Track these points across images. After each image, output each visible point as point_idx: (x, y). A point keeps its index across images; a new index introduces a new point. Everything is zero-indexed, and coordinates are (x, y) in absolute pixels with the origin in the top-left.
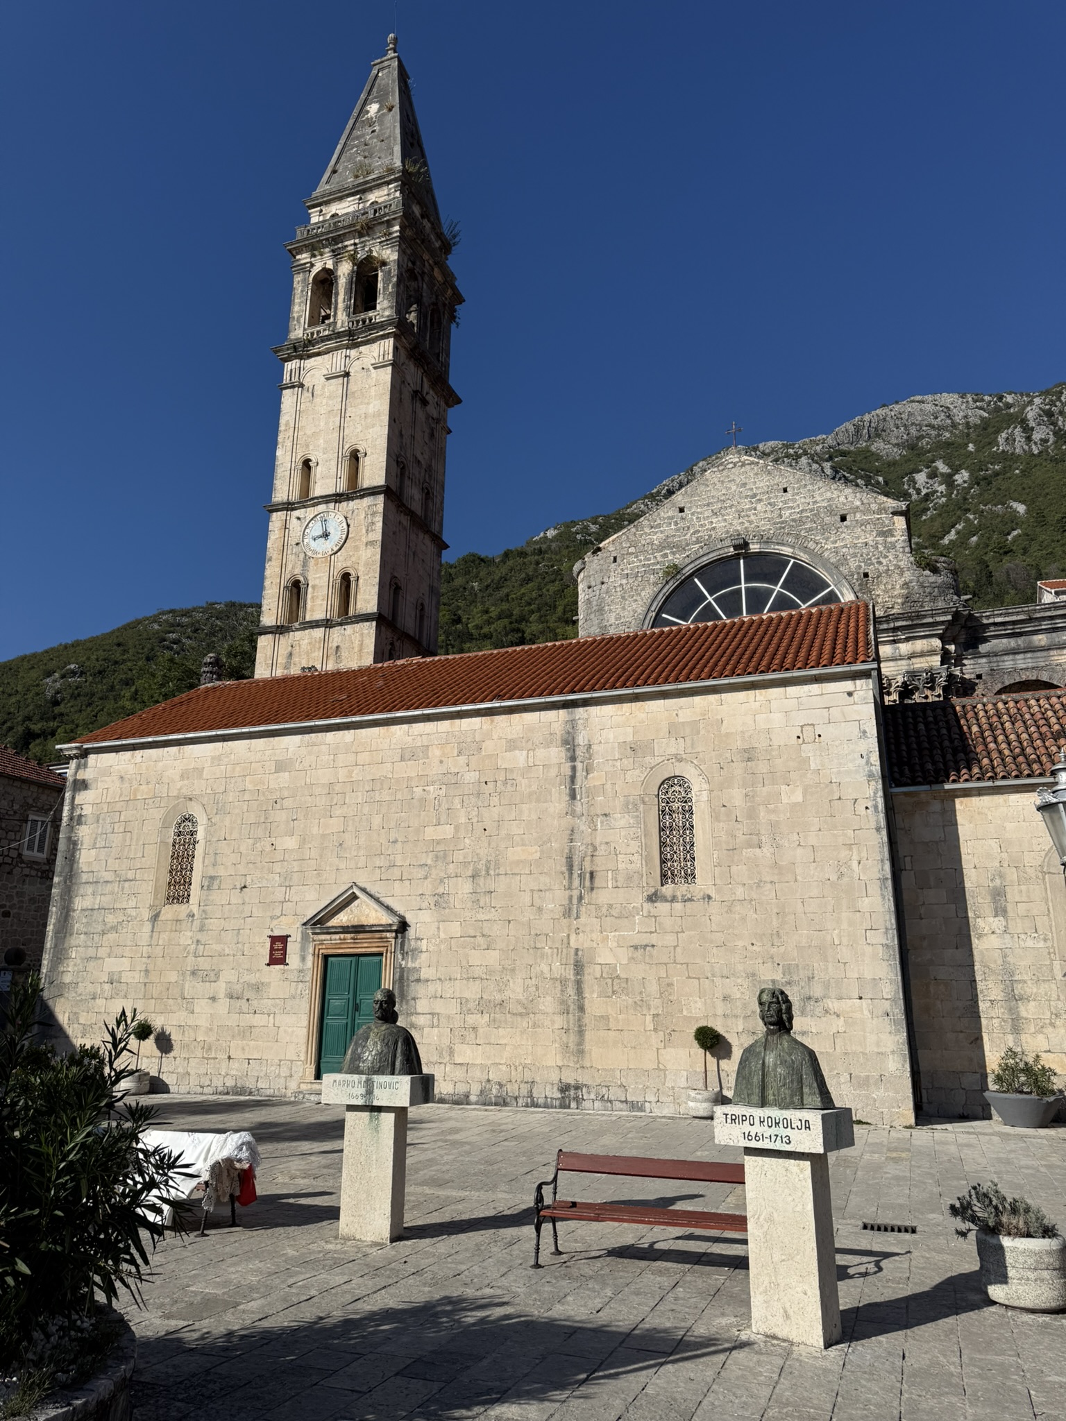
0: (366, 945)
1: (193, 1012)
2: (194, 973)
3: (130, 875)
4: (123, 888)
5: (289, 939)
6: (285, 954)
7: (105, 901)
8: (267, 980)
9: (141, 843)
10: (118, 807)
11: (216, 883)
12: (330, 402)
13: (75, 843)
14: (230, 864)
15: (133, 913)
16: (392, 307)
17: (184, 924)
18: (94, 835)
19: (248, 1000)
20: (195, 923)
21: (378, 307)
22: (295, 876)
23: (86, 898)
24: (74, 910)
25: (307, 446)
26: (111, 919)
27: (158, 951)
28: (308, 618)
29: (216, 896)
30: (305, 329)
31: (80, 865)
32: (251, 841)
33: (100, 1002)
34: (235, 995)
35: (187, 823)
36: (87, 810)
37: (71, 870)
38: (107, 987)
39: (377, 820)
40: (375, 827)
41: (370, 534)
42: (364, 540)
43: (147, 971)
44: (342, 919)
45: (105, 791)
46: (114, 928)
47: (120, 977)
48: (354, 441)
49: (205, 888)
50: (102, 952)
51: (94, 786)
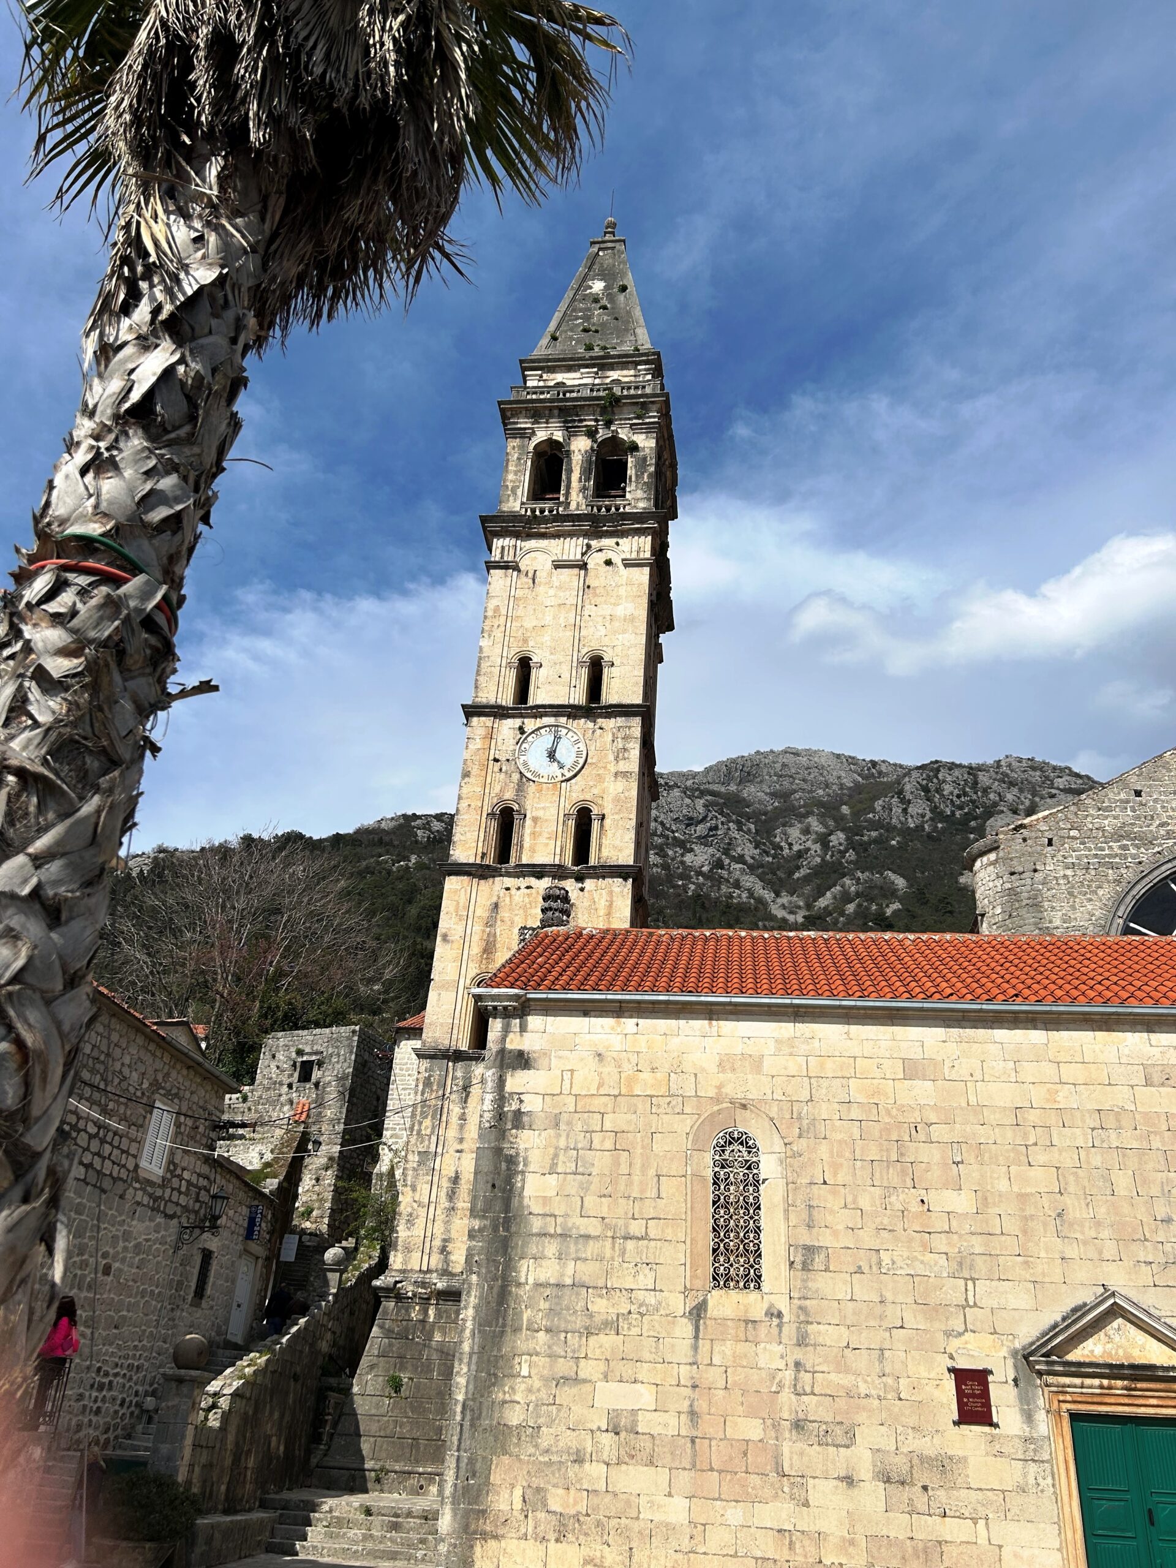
0: (1154, 1402)
1: (806, 1504)
2: (798, 1425)
3: (636, 1228)
4: (623, 1252)
5: (990, 1378)
6: (988, 1405)
7: (588, 1271)
8: (961, 1453)
9: (652, 1172)
10: (598, 1103)
11: (819, 1261)
12: (562, 594)
13: (511, 1161)
14: (841, 1227)
15: (651, 1299)
16: (649, 499)
17: (763, 1331)
18: (552, 1151)
19: (925, 1488)
20: (786, 1329)
21: (628, 496)
22: (979, 1260)
23: (544, 1263)
24: (519, 1285)
25: (525, 641)
26: (601, 1307)
27: (714, 1376)
28: (524, 861)
29: (821, 1282)
30: (523, 503)
31: (526, 1201)
32: (877, 1191)
33: (595, 1471)
34: (895, 1477)
35: (736, 1147)
36: (531, 1104)
37: (507, 1208)
38: (607, 1439)
39: (1123, 1181)
40: (1121, 1191)
41: (621, 763)
42: (613, 770)
43: (693, 1414)
44: (1092, 1350)
45: (567, 1075)
46: (613, 1326)
47: (635, 1423)
48: (595, 645)
49: (798, 1265)
50: (589, 1369)
51: (543, 1062)
